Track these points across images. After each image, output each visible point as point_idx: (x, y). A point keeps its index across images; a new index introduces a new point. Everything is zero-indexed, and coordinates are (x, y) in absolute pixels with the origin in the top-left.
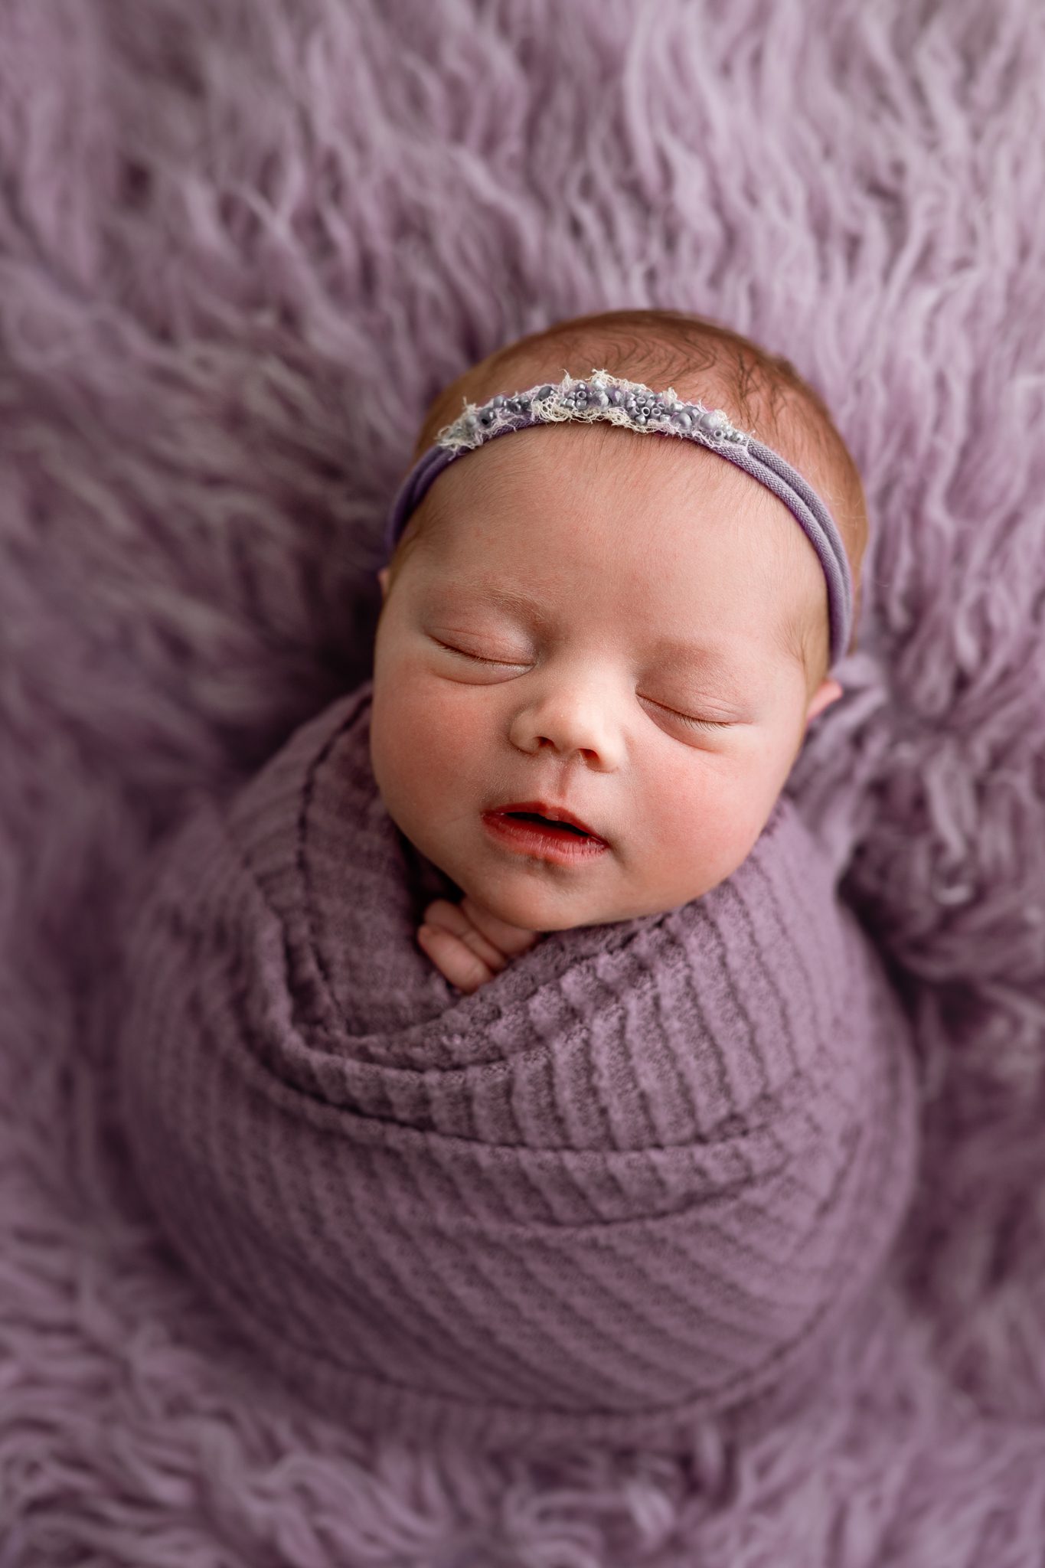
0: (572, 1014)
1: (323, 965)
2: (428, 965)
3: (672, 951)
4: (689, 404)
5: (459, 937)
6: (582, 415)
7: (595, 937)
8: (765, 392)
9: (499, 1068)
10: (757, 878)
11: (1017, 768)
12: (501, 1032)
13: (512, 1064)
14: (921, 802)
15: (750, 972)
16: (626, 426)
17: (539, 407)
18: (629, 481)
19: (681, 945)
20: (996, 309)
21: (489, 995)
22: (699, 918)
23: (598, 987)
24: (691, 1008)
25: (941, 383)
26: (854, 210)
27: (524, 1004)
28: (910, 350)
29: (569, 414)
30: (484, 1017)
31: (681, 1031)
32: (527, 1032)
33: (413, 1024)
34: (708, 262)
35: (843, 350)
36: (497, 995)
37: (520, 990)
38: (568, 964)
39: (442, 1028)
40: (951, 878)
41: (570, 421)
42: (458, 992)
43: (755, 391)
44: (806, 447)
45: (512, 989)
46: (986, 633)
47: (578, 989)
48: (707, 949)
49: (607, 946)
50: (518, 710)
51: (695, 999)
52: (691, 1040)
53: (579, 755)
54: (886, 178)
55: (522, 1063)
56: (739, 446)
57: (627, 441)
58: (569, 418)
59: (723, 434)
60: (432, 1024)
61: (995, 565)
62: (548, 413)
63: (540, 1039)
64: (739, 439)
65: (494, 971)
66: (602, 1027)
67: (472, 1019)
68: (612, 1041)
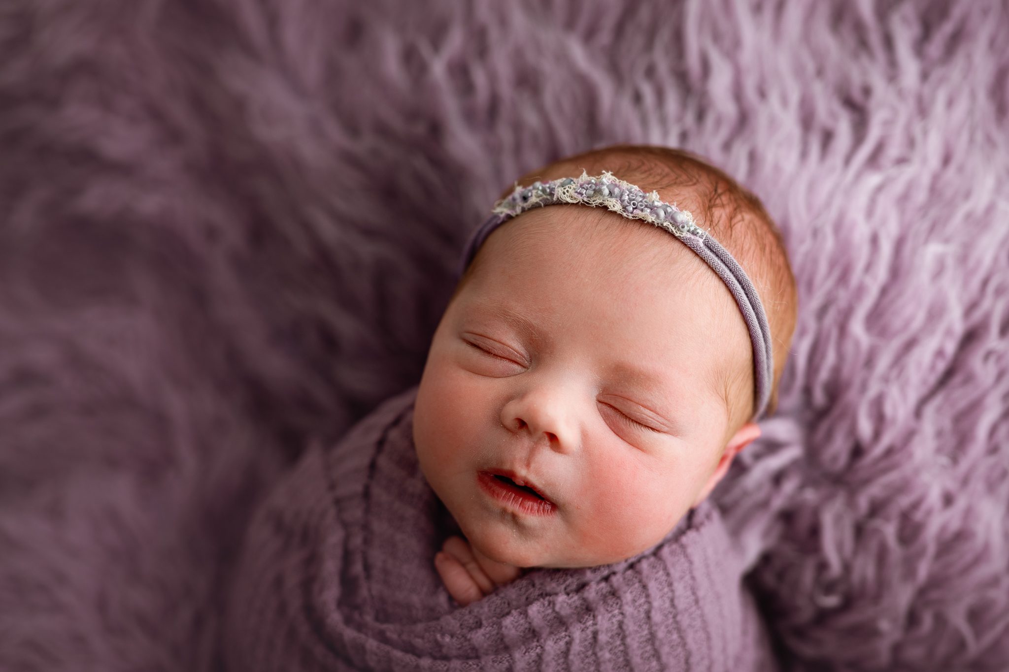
0: (532, 634)
1: (367, 567)
2: (438, 581)
3: (612, 601)
4: (667, 204)
5: (463, 565)
6: (589, 201)
7: (558, 581)
8: (728, 210)
9: (474, 664)
10: (683, 560)
11: (887, 519)
12: (479, 637)
13: (483, 663)
14: (815, 531)
15: (667, 626)
16: (619, 212)
17: (560, 191)
18: (613, 248)
19: (619, 598)
20: (920, 196)
21: (476, 610)
22: (636, 580)
23: (555, 617)
24: (620, 645)
25: (874, 240)
26: (833, 115)
27: (499, 621)
28: (856, 213)
29: (580, 198)
30: (470, 625)
31: (610, 661)
32: (499, 641)
33: (420, 621)
34: (724, 132)
35: (809, 206)
36: (481, 611)
37: (498, 610)
38: (536, 597)
39: (439, 628)
40: (829, 588)
41: (580, 203)
42: (456, 604)
43: (721, 207)
44: (751, 252)
45: (493, 608)
46: (880, 420)
47: (540, 616)
48: (637, 604)
49: (565, 589)
50: (509, 398)
51: (624, 639)
52: (616, 668)
53: (545, 438)
54: (857, 95)
55: (491, 663)
56: (698, 238)
57: (617, 222)
58: (579, 202)
59: (686, 228)
60: (433, 624)
61: (894, 373)
62: (566, 196)
63: (507, 648)
64: (698, 233)
65: (484, 593)
66: (552, 647)
67: (461, 625)
68: (559, 659)
